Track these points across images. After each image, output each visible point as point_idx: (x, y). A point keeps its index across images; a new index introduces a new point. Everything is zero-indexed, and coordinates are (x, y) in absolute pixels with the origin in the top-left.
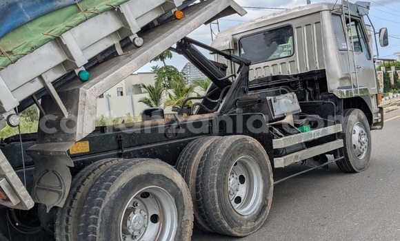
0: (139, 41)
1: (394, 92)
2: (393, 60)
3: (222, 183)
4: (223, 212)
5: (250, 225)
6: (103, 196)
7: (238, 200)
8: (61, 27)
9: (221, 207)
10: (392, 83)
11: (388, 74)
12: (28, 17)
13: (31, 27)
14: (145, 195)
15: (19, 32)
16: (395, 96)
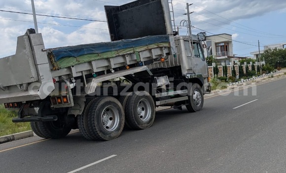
0: (113, 71)
1: (245, 79)
2: (245, 58)
3: (135, 108)
4: (135, 118)
5: (146, 125)
6: (96, 107)
7: (141, 117)
8: (93, 59)
9: (135, 116)
10: (245, 72)
11: (242, 67)
12: (86, 53)
13: (86, 56)
14: (108, 110)
15: (81, 57)
16: (245, 81)
